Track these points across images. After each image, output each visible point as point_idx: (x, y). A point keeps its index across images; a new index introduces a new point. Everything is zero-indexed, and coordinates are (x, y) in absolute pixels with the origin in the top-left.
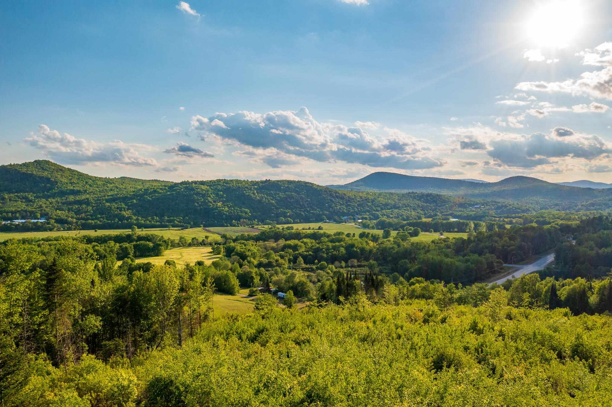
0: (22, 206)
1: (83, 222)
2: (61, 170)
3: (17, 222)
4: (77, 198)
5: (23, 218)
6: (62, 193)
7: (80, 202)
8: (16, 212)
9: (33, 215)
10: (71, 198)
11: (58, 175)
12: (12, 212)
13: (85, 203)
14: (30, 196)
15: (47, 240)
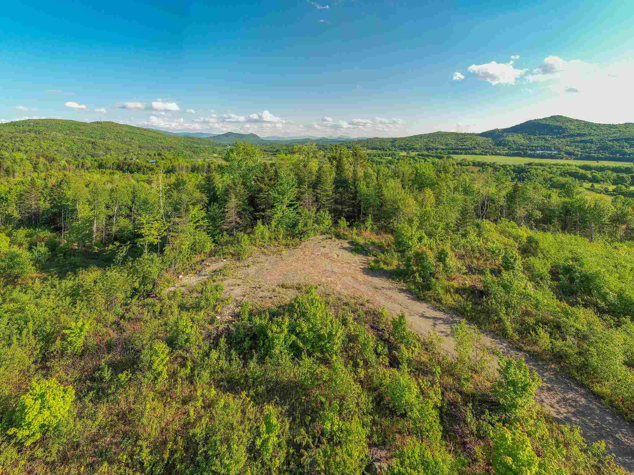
0: (542, 143)
1: (587, 154)
2: (571, 121)
3: (538, 152)
4: (583, 139)
5: (542, 150)
6: (571, 136)
7: (586, 142)
8: (537, 147)
9: (549, 149)
10: (578, 139)
11: (568, 124)
12: (535, 147)
13: (590, 142)
14: (548, 137)
15: (556, 165)
